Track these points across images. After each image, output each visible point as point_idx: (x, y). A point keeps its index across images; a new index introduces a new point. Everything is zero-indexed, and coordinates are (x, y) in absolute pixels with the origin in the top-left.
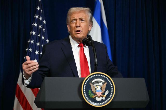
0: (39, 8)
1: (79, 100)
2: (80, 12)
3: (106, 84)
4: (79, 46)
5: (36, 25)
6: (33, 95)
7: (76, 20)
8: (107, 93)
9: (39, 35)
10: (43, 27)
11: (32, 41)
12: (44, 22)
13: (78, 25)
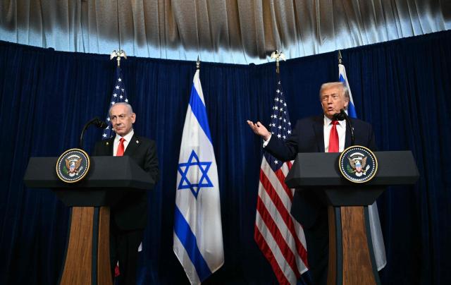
0: (278, 91)
1: (337, 176)
2: (332, 87)
3: (366, 158)
4: (331, 124)
5: (276, 108)
6: (278, 181)
7: (328, 96)
8: (368, 168)
9: (281, 118)
10: (284, 110)
11: (274, 125)
12: (285, 105)
13: (329, 102)
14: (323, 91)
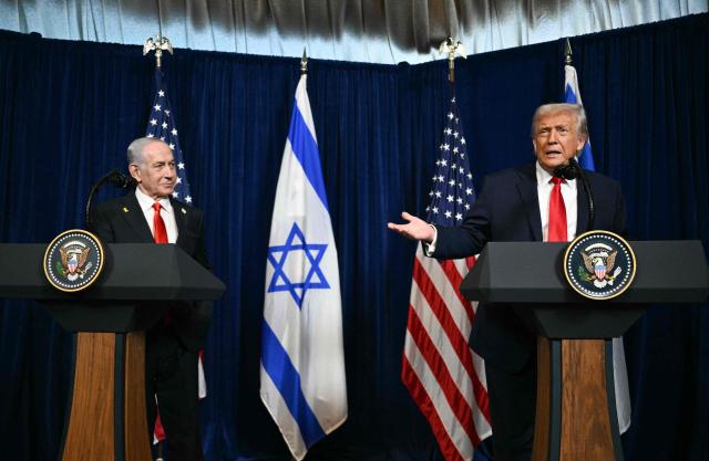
0: (451, 116)
3: (615, 254)
5: (447, 147)
7: (549, 130)
8: (618, 272)
9: (454, 167)
10: (460, 151)
11: (441, 179)
12: (463, 141)
13: (552, 139)
14: (540, 119)
